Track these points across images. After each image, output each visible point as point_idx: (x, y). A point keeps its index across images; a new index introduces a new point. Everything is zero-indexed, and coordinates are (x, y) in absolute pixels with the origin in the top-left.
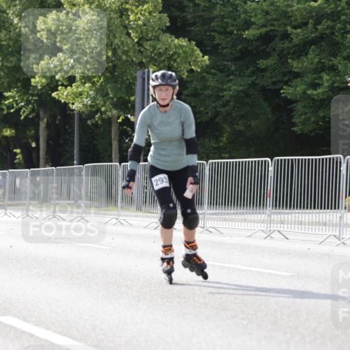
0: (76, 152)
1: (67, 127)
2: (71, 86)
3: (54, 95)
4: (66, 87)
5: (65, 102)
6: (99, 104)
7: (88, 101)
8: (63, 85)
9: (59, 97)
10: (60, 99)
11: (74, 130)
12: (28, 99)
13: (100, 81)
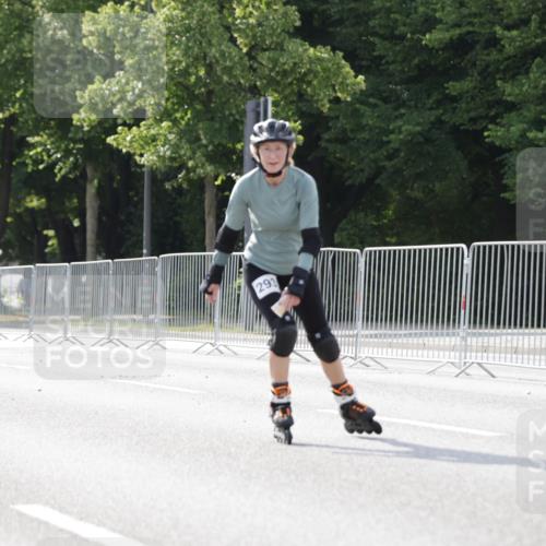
0: (146, 234)
1: (131, 194)
2: (139, 126)
3: (110, 140)
4: (130, 127)
5: (128, 153)
6: (185, 155)
7: (165, 151)
8: (124, 124)
9: (118, 144)
10: (120, 147)
11: (142, 199)
12: (67, 146)
13: (186, 119)
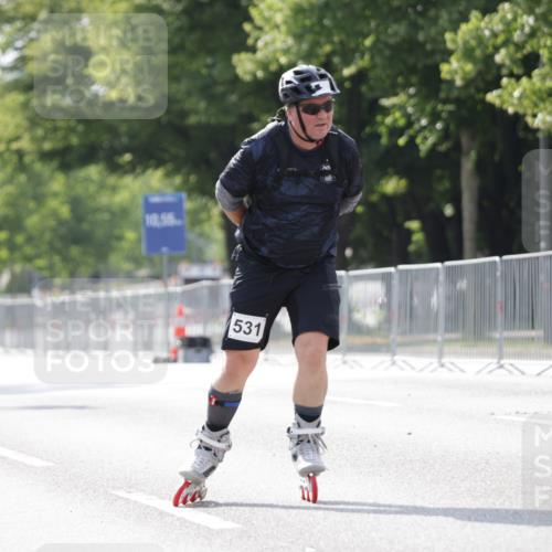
2: (529, 76)
3: (492, 97)
4: (518, 78)
5: (516, 115)
8: (511, 75)
9: (502, 103)
10: (505, 107)
12: (434, 109)
